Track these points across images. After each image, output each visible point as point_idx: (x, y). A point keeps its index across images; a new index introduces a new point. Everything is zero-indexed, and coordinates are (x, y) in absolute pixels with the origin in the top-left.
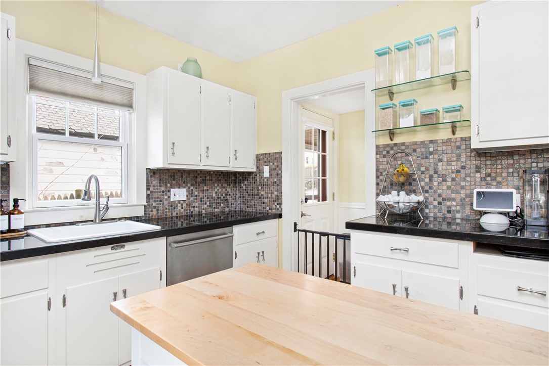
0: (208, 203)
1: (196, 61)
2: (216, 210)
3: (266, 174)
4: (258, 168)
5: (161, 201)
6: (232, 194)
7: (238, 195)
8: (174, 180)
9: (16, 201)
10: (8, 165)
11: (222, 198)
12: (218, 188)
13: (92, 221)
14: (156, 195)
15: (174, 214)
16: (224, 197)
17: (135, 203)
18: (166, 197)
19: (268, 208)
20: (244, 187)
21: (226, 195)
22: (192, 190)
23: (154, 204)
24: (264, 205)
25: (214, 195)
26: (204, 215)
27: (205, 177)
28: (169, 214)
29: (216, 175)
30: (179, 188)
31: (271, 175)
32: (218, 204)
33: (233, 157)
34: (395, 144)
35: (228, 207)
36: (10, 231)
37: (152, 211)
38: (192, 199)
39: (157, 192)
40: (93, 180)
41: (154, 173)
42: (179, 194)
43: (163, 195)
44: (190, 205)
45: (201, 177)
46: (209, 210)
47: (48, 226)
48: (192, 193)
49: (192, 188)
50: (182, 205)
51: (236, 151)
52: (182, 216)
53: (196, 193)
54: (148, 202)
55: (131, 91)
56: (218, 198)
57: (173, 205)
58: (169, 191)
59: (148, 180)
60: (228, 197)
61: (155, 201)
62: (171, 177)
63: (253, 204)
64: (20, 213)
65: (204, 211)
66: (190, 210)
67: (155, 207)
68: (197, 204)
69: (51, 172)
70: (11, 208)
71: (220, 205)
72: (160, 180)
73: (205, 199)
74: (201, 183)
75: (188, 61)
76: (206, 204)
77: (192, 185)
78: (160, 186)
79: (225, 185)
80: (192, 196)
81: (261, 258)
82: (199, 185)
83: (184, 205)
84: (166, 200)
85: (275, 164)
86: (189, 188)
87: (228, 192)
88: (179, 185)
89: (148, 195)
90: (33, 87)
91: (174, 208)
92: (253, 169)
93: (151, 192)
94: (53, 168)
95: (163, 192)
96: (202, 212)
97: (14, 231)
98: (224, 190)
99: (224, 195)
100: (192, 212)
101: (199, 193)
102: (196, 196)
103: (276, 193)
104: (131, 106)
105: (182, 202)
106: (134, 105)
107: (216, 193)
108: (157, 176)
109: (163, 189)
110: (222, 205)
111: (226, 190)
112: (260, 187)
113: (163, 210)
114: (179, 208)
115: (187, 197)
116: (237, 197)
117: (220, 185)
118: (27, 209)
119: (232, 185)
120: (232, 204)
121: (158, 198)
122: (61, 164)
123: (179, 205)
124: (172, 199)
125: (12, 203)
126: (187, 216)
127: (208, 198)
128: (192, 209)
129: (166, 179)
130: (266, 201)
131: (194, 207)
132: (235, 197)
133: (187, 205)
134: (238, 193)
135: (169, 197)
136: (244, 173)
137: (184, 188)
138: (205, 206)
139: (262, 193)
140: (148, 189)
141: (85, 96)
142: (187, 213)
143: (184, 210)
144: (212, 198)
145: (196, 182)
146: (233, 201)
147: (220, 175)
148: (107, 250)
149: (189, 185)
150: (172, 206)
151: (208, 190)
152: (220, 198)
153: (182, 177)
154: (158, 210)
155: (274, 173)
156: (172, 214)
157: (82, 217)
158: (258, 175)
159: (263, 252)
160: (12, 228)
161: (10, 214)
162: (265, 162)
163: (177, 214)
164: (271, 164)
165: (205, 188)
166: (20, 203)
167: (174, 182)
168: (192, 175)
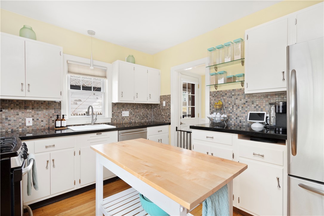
0: (139, 118)
1: (133, 56)
2: (142, 121)
3: (164, 105)
4: (161, 102)
5: (118, 116)
6: (150, 114)
7: (153, 114)
8: (124, 107)
9: (63, 116)
10: (60, 102)
11: (145, 115)
12: (143, 111)
13: (91, 124)
14: (116, 114)
15: (124, 122)
17: (107, 117)
18: (120, 115)
19: (165, 120)
20: (155, 111)
22: (131, 112)
23: (115, 118)
24: (163, 119)
25: (141, 114)
26: (137, 123)
27: (138, 106)
28: (121, 122)
29: (142, 105)
30: (126, 111)
31: (166, 105)
32: (143, 118)
33: (149, 97)
34: (218, 91)
35: (148, 120)
36: (61, 127)
37: (114, 121)
38: (131, 116)
39: (117, 113)
40: (90, 107)
41: (115, 105)
42: (126, 114)
43: (119, 114)
44: (130, 118)
45: (135, 106)
46: (139, 121)
47: (74, 125)
48: (131, 113)
49: (131, 111)
50: (127, 118)
51: (150, 95)
52: (127, 123)
53: (133, 113)
54: (113, 117)
55: (105, 71)
56: (143, 115)
57: (123, 118)
58: (122, 112)
59: (112, 108)
60: (148, 115)
61: (115, 117)
62: (122, 106)
63: (159, 118)
64: (65, 120)
65: (137, 121)
67: (115, 119)
68: (133, 118)
69: (76, 104)
70: (62, 118)
72: (118, 107)
73: (137, 116)
75: (129, 56)
76: (138, 118)
78: (118, 110)
79: (146, 110)
80: (131, 115)
81: (160, 142)
82: (135, 110)
83: (128, 118)
84: (120, 116)
85: (168, 100)
86: (130, 111)
87: (148, 113)
88: (126, 109)
89: (113, 114)
90: (69, 72)
91: (124, 120)
92: (159, 103)
93: (114, 113)
94: (77, 102)
95: (119, 112)
97: (63, 127)
98: (146, 112)
99: (146, 114)
100: (131, 122)
101: (134, 113)
103: (168, 113)
104: (105, 77)
105: (127, 117)
106: (107, 76)
107: (142, 113)
108: (116, 106)
109: (119, 111)
110: (145, 118)
112: (162, 111)
113: (119, 120)
114: (126, 119)
115: (129, 115)
116: (152, 115)
117: (144, 110)
118: (67, 119)
119: (150, 110)
121: (117, 115)
122: (80, 100)
123: (126, 118)
125: (62, 116)
126: (129, 123)
127: (139, 115)
128: (131, 120)
129: (120, 107)
130: (164, 117)
133: (129, 118)
134: (152, 113)
135: (122, 115)
136: (155, 104)
137: (128, 111)
138: (137, 119)
139: (163, 113)
140: (113, 111)
141: (88, 74)
143: (128, 121)
144: (140, 115)
145: (133, 109)
146: (150, 117)
147: (144, 105)
148: (95, 134)
149: (130, 110)
151: (139, 112)
153: (127, 106)
154: (117, 120)
155: (168, 104)
157: (87, 122)
158: (161, 105)
159: (161, 140)
160: (62, 126)
161: (61, 120)
162: (164, 99)
163: (125, 122)
164: (166, 100)
165: (137, 111)
166: (65, 116)
167: (124, 108)
168: (132, 105)
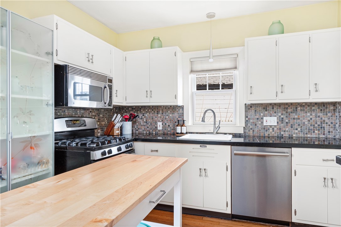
0: (299, 129)
1: (280, 22)
2: (309, 136)
5: (256, 125)
6: (329, 123)
8: (266, 111)
9: (184, 121)
10: (183, 106)
11: (316, 125)
12: (311, 117)
13: (212, 133)
14: (251, 121)
15: (266, 135)
16: (319, 125)
17: (238, 125)
18: (260, 123)
21: (321, 123)
22: (283, 118)
23: (251, 127)
25: (306, 123)
26: (295, 138)
27: (296, 108)
28: (262, 134)
30: (271, 116)
32: (311, 131)
35: (324, 134)
37: (249, 131)
38: (282, 125)
39: (253, 119)
40: (209, 111)
41: (251, 107)
42: (271, 121)
43: (258, 121)
44: (280, 129)
45: (291, 108)
48: (282, 121)
49: (282, 116)
50: (273, 129)
52: (273, 137)
53: (287, 121)
54: (246, 125)
55: (236, 59)
56: (311, 125)
57: (266, 128)
58: (262, 119)
59: (246, 111)
60: (324, 125)
61: (251, 125)
62: (264, 108)
64: (185, 126)
66: (280, 133)
67: (251, 129)
68: (287, 129)
71: (314, 132)
72: (256, 111)
73: (296, 126)
74: (292, 112)
75: (273, 23)
76: (297, 129)
77: (282, 114)
78: (256, 115)
79: (321, 114)
80: (282, 123)
82: (289, 115)
83: (275, 129)
84: (260, 125)
86: (280, 116)
87: (324, 121)
88: (271, 114)
89: (247, 121)
90: (192, 71)
91: (267, 131)
93: (249, 119)
95: (258, 119)
96: (292, 135)
97: (182, 133)
99: (318, 123)
100: (283, 135)
101: (289, 121)
102: (287, 123)
104: (236, 68)
105: (273, 127)
107: (309, 121)
108: (253, 108)
109: (257, 117)
110: (316, 131)
111: (322, 119)
113: (258, 131)
114: (271, 130)
115: (278, 123)
116: (337, 125)
117: (314, 114)
118: (190, 125)
119: (329, 114)
120: (329, 132)
121: (253, 123)
123: (271, 129)
124: (265, 124)
126: (278, 137)
127: (299, 125)
128: (282, 133)
129: (260, 110)
131: (285, 131)
132: (335, 125)
133: (277, 129)
134: (337, 121)
135: (262, 123)
137: (275, 116)
138: (296, 131)
140: (246, 117)
142: (278, 135)
143: (275, 133)
144: (304, 125)
145: (287, 112)
147: (314, 106)
148: (198, 146)
149: (280, 114)
150: (264, 129)
151: (299, 119)
152: (314, 125)
153: (273, 108)
154: (253, 131)
156: (264, 134)
159: (332, 179)
161: (182, 126)
163: (269, 135)
165: (296, 117)
167: (266, 112)
168: (282, 107)
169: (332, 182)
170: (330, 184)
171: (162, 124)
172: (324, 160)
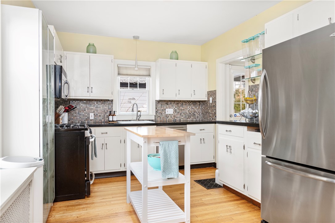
0: (184, 116)
1: (176, 52)
2: (188, 119)
3: (211, 102)
4: (208, 98)
5: (161, 114)
6: (197, 112)
7: (201, 112)
8: (167, 105)
9: (114, 112)
10: (112, 100)
11: (192, 114)
12: (190, 109)
13: (135, 120)
14: (159, 111)
16: (193, 113)
17: (151, 114)
18: (164, 112)
19: (212, 119)
20: (203, 109)
21: (194, 112)
22: (176, 110)
23: (159, 115)
24: (210, 117)
25: (187, 112)
27: (183, 104)
29: (188, 102)
30: (170, 108)
31: (212, 102)
32: (189, 117)
33: (193, 94)
34: (255, 85)
35: (195, 118)
37: (158, 118)
38: (176, 113)
41: (159, 102)
42: (170, 111)
43: (163, 111)
44: (175, 116)
45: (180, 104)
46: (185, 119)
48: (176, 111)
49: (176, 108)
50: (171, 116)
51: (194, 91)
52: (171, 121)
53: (178, 111)
54: (156, 114)
55: (149, 70)
56: (190, 114)
57: (167, 116)
58: (165, 110)
59: (156, 105)
60: (195, 113)
61: (159, 114)
62: (166, 103)
63: (206, 117)
64: (115, 116)
65: (182, 120)
66: (175, 118)
67: (159, 116)
69: (130, 102)
70: (113, 114)
71: (191, 117)
72: (161, 105)
73: (182, 114)
74: (180, 106)
75: (172, 52)
76: (183, 116)
77: (176, 107)
78: (161, 108)
79: (194, 107)
80: (176, 112)
82: (179, 107)
83: (172, 116)
84: (164, 114)
85: (214, 96)
86: (175, 108)
87: (195, 111)
88: (170, 107)
89: (156, 111)
90: (119, 74)
91: (168, 117)
92: (206, 99)
95: (163, 110)
96: (181, 120)
97: (114, 121)
98: (192, 110)
99: (193, 112)
100: (176, 120)
101: (179, 111)
102: (178, 112)
103: (214, 111)
104: (149, 76)
105: (171, 115)
106: (151, 74)
107: (189, 111)
108: (160, 103)
109: (162, 109)
110: (192, 117)
111: (194, 110)
112: (209, 108)
113: (163, 118)
114: (170, 117)
115: (173, 112)
117: (191, 107)
118: (117, 114)
120: (197, 117)
121: (160, 113)
122: (134, 99)
123: (170, 116)
124: (167, 113)
125: (113, 112)
127: (184, 113)
128: (176, 118)
129: (164, 105)
130: (211, 115)
131: (177, 117)
132: (200, 113)
134: (201, 111)
135: (165, 112)
136: (203, 101)
137: (172, 108)
138: (183, 117)
139: (210, 111)
140: (156, 109)
142: (173, 120)
143: (172, 119)
144: (186, 113)
145: (178, 106)
146: (198, 116)
147: (191, 102)
149: (174, 107)
150: (166, 116)
151: (184, 110)
152: (191, 114)
153: (171, 103)
154: (160, 118)
155: (214, 101)
156: (166, 120)
157: (133, 118)
158: (208, 102)
159: (203, 139)
161: (113, 116)
162: (211, 95)
163: (169, 120)
164: (213, 96)
165: (183, 109)
167: (167, 106)
168: (176, 103)
169: (204, 141)
170: (202, 142)
171: (94, 115)
172: (201, 130)
